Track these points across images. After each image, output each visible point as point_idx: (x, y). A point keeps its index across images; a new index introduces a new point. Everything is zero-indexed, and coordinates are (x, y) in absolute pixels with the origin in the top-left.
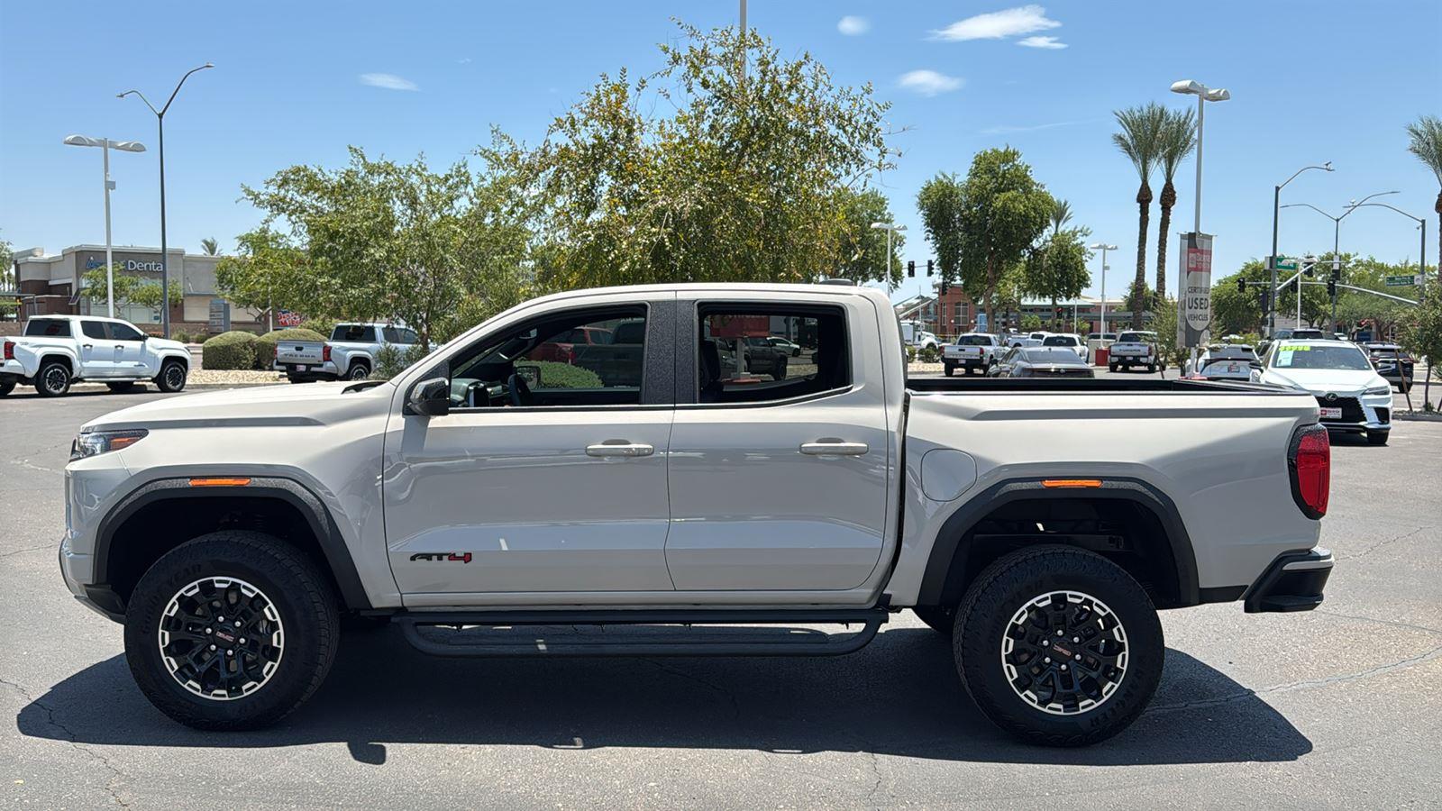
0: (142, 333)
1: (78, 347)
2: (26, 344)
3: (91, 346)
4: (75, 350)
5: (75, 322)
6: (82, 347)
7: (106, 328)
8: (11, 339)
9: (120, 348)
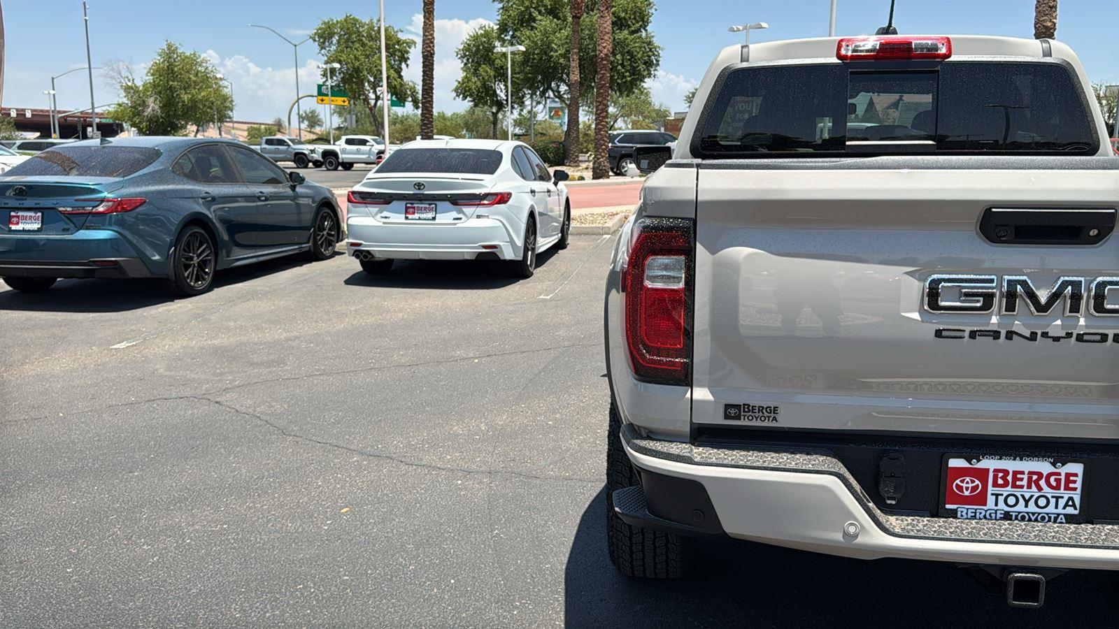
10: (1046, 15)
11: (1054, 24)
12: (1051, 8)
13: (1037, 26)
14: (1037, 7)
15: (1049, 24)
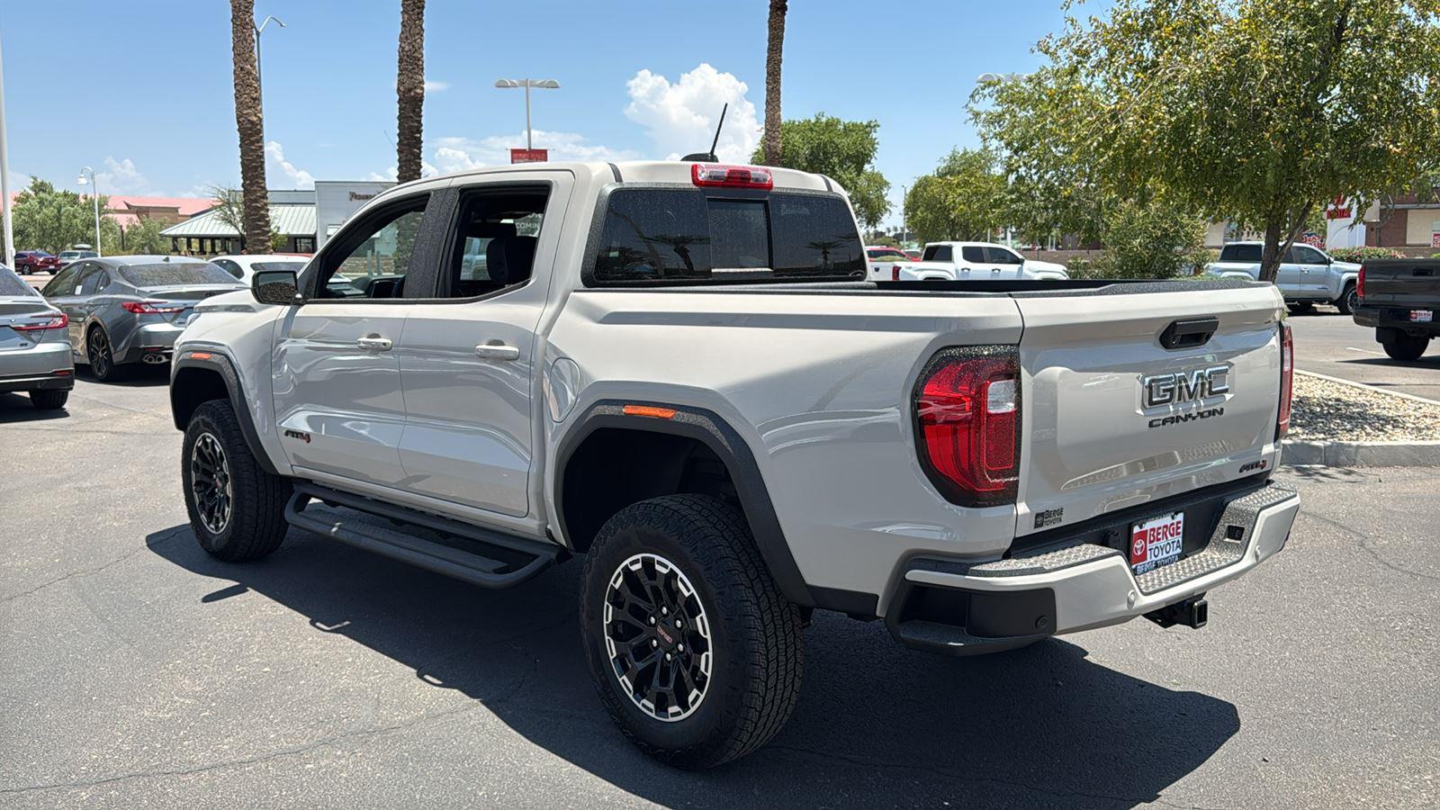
0: (1020, 256)
1: (957, 271)
2: (910, 268)
3: (969, 270)
4: (954, 273)
5: (957, 248)
6: (960, 271)
7: (985, 253)
8: (898, 264)
9: (997, 271)
10: (250, 108)
11: (261, 120)
12: (255, 99)
13: (241, 120)
14: (237, 98)
15: (255, 119)
